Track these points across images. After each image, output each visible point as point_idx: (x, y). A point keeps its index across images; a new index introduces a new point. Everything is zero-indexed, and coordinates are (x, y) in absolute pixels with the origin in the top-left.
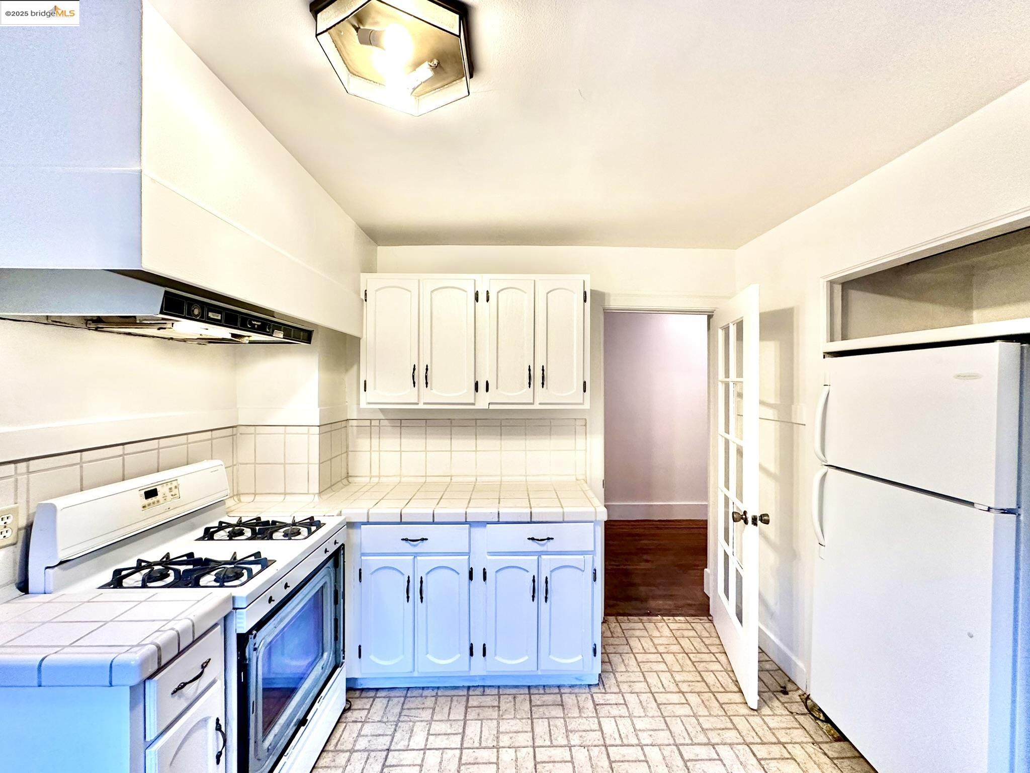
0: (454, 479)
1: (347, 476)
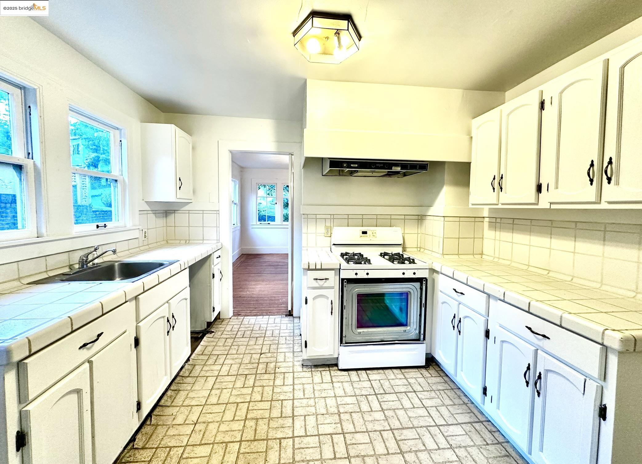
1: (482, 254)
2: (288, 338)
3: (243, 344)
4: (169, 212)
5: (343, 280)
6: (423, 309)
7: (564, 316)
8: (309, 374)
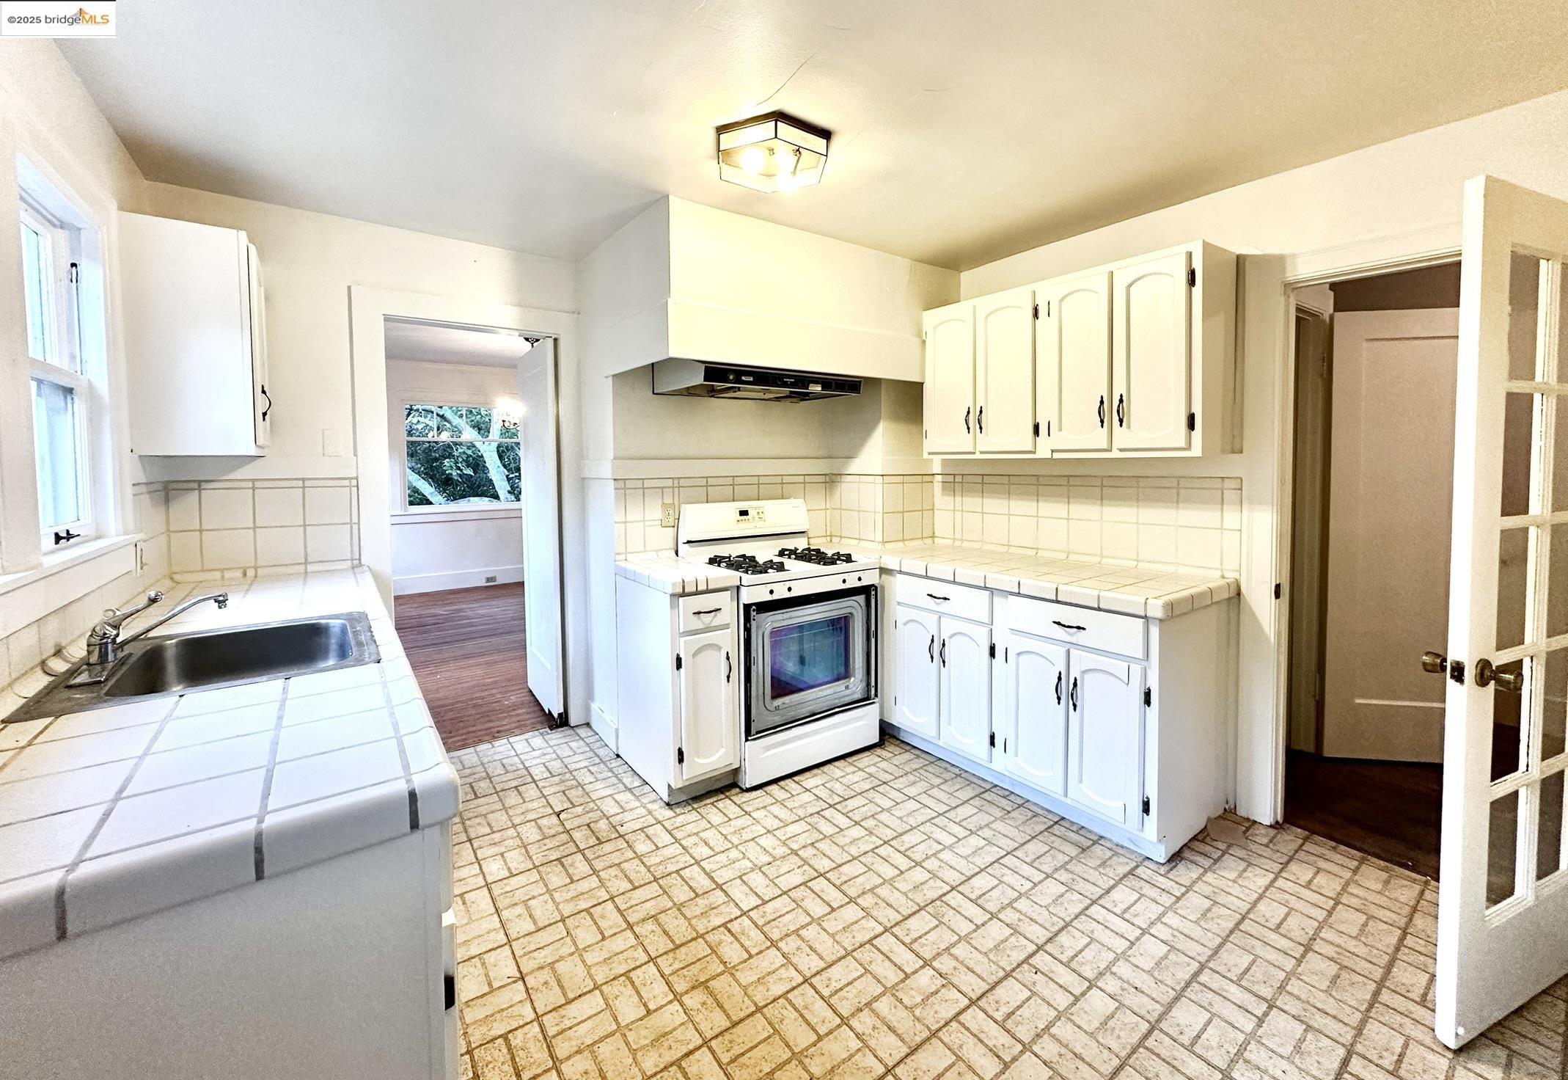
0: (1040, 553)
1: (933, 537)
2: (593, 769)
3: (492, 809)
4: (175, 486)
5: (747, 607)
6: (873, 640)
7: (1102, 594)
8: (694, 816)
